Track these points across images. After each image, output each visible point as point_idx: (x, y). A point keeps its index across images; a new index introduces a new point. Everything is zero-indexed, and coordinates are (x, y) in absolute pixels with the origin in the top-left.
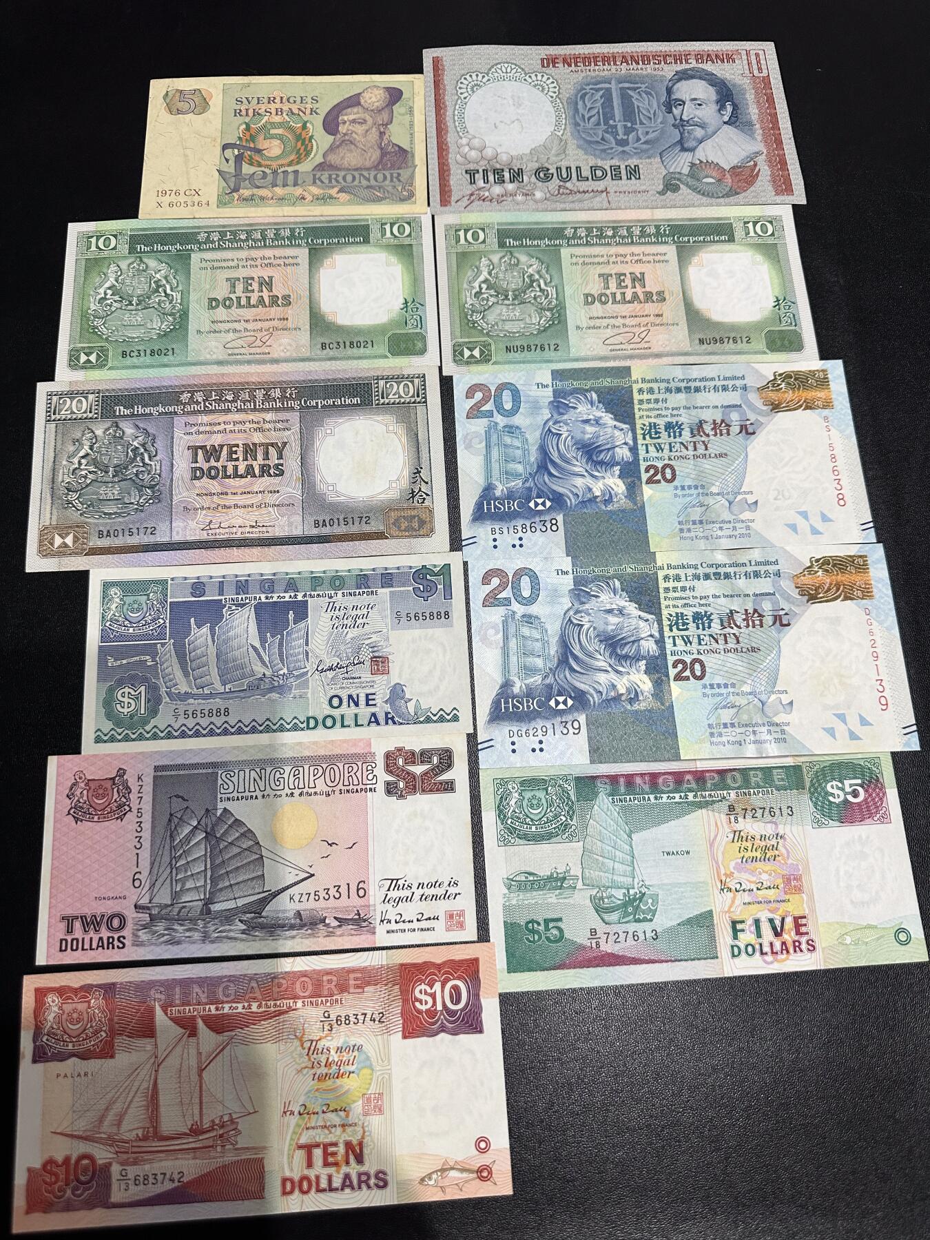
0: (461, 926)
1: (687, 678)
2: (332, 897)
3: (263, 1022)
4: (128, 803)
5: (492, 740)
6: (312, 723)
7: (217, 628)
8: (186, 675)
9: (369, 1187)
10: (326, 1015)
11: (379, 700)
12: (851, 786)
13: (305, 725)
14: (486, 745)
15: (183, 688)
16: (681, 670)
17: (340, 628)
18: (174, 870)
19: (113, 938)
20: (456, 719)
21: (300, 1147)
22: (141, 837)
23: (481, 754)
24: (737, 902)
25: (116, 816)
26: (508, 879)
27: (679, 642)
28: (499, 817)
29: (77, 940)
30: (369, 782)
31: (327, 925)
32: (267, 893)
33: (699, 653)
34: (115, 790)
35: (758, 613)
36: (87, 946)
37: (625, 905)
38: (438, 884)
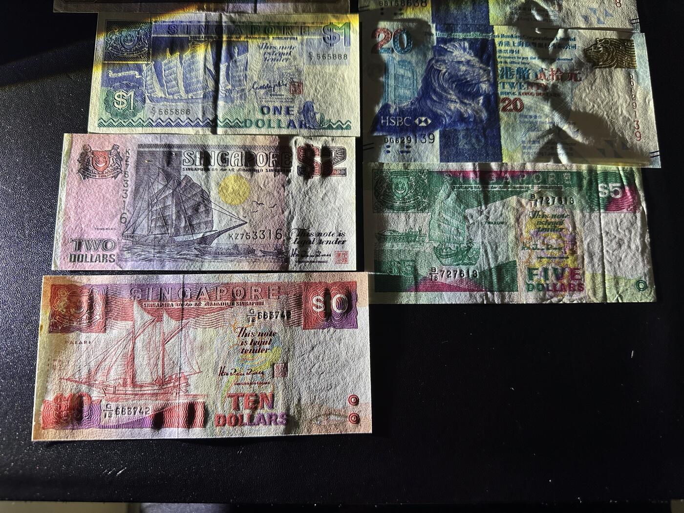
0: (346, 260)
1: (511, 110)
2: (258, 237)
3: (208, 315)
4: (119, 168)
5: (373, 143)
6: (248, 122)
7: (184, 56)
8: (162, 85)
9: (276, 424)
10: (252, 312)
11: (295, 111)
12: (613, 187)
13: (243, 124)
14: (368, 147)
15: (160, 94)
16: (507, 105)
17: (270, 61)
18: (150, 213)
19: (107, 255)
20: (348, 128)
21: (230, 396)
22: (127, 190)
23: (364, 152)
24: (533, 256)
25: (112, 175)
26: (378, 234)
27: (507, 86)
28: (375, 194)
29: (83, 255)
30: (286, 166)
31: (256, 255)
32: (214, 232)
33: (520, 94)
34: (111, 159)
35: (560, 71)
36: (89, 259)
37: (456, 254)
38: (331, 234)
